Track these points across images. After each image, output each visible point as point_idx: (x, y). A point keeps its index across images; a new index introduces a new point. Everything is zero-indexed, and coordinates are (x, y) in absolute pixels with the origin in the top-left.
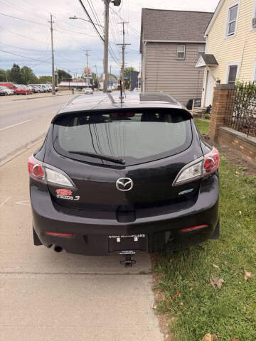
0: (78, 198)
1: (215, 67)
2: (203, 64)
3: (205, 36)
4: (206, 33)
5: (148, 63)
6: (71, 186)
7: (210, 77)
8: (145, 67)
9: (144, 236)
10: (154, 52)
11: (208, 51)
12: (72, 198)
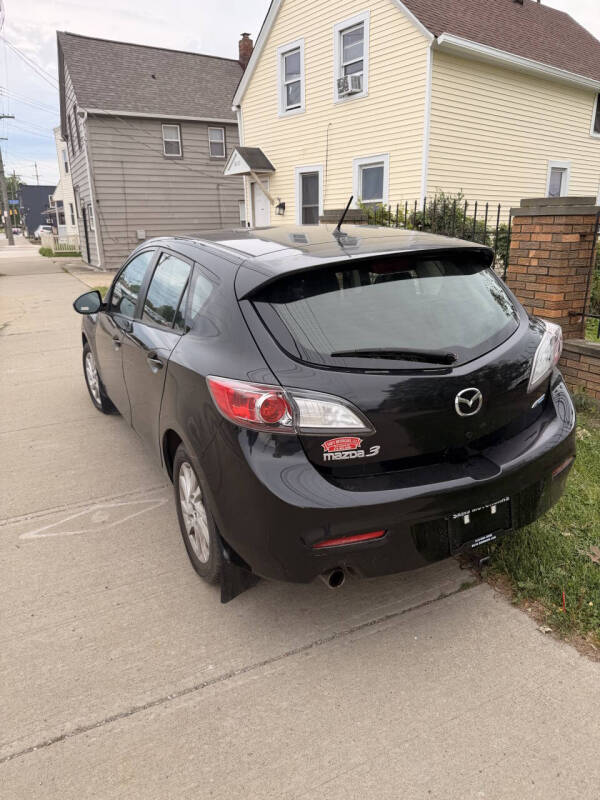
0: (376, 450)
1: (269, 175)
2: (245, 167)
3: (234, 109)
4: (236, 102)
5: (97, 164)
6: (362, 426)
7: (260, 198)
8: (93, 176)
9: (508, 499)
10: (110, 138)
11: (247, 140)
12: (361, 454)
